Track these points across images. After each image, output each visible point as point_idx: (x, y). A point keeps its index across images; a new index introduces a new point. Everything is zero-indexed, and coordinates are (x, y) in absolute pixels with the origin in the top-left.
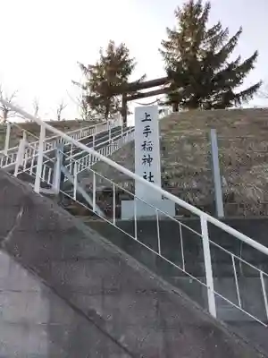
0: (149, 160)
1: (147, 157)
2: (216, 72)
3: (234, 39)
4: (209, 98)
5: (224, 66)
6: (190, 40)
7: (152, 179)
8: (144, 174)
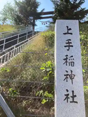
7: (75, 99)
8: (67, 93)
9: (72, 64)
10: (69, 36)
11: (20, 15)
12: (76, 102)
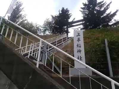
0: (80, 51)
1: (79, 50)
2: (102, 17)
3: (109, 5)
4: (99, 26)
5: (105, 15)
6: (91, 6)
7: (81, 59)
8: (78, 57)
9: (80, 47)
10: (79, 37)
11: (56, 26)
12: (82, 60)
